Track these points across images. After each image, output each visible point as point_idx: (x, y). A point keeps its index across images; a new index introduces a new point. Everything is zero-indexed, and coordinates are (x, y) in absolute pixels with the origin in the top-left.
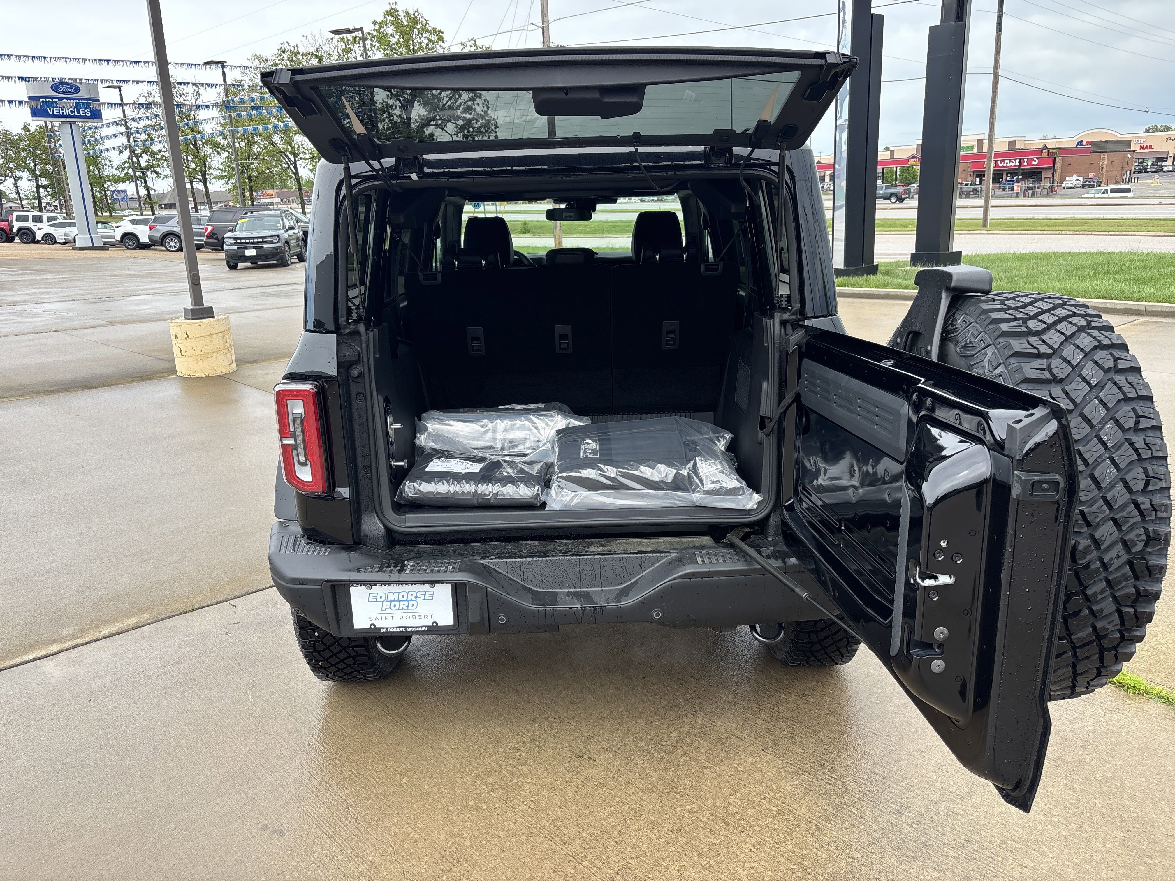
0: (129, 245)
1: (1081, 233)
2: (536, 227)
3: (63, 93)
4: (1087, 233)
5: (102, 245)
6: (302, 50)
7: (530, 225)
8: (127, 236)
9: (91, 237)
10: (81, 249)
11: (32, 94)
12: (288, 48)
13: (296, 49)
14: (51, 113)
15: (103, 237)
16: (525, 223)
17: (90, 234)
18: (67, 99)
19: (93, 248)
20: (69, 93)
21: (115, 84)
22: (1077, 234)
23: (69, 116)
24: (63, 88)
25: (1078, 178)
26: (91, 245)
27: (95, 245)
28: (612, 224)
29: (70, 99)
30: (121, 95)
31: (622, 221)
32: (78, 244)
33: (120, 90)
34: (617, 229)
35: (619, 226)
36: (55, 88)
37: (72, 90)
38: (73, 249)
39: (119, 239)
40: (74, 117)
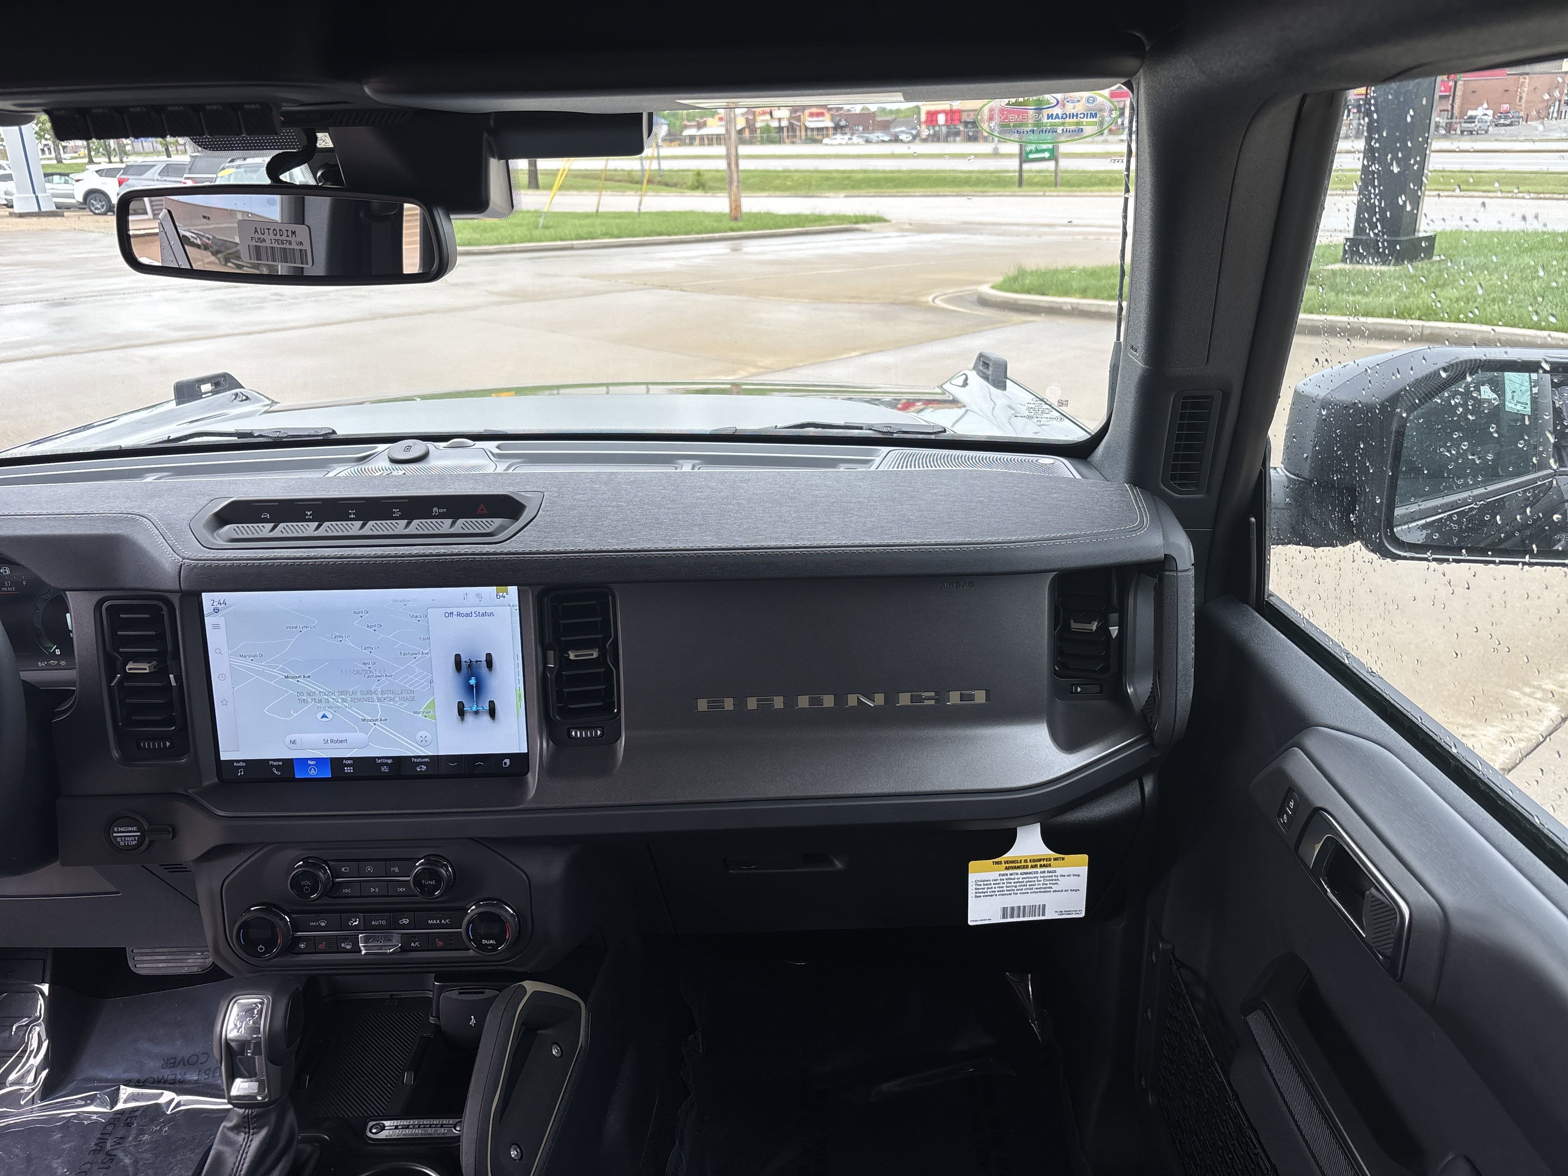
0: (97, 209)
1: (1547, 196)
2: (715, 179)
4: (1556, 196)
5: (54, 209)
7: (707, 176)
8: (91, 194)
9: (37, 198)
10: (21, 215)
15: (54, 196)
16: (699, 173)
17: (34, 193)
19: (40, 214)
22: (1540, 198)
25: (1486, 112)
26: (37, 210)
27: (43, 210)
28: (824, 175)
31: (838, 171)
32: (16, 210)
34: (831, 183)
35: (833, 179)
38: (11, 215)
39: (81, 200)
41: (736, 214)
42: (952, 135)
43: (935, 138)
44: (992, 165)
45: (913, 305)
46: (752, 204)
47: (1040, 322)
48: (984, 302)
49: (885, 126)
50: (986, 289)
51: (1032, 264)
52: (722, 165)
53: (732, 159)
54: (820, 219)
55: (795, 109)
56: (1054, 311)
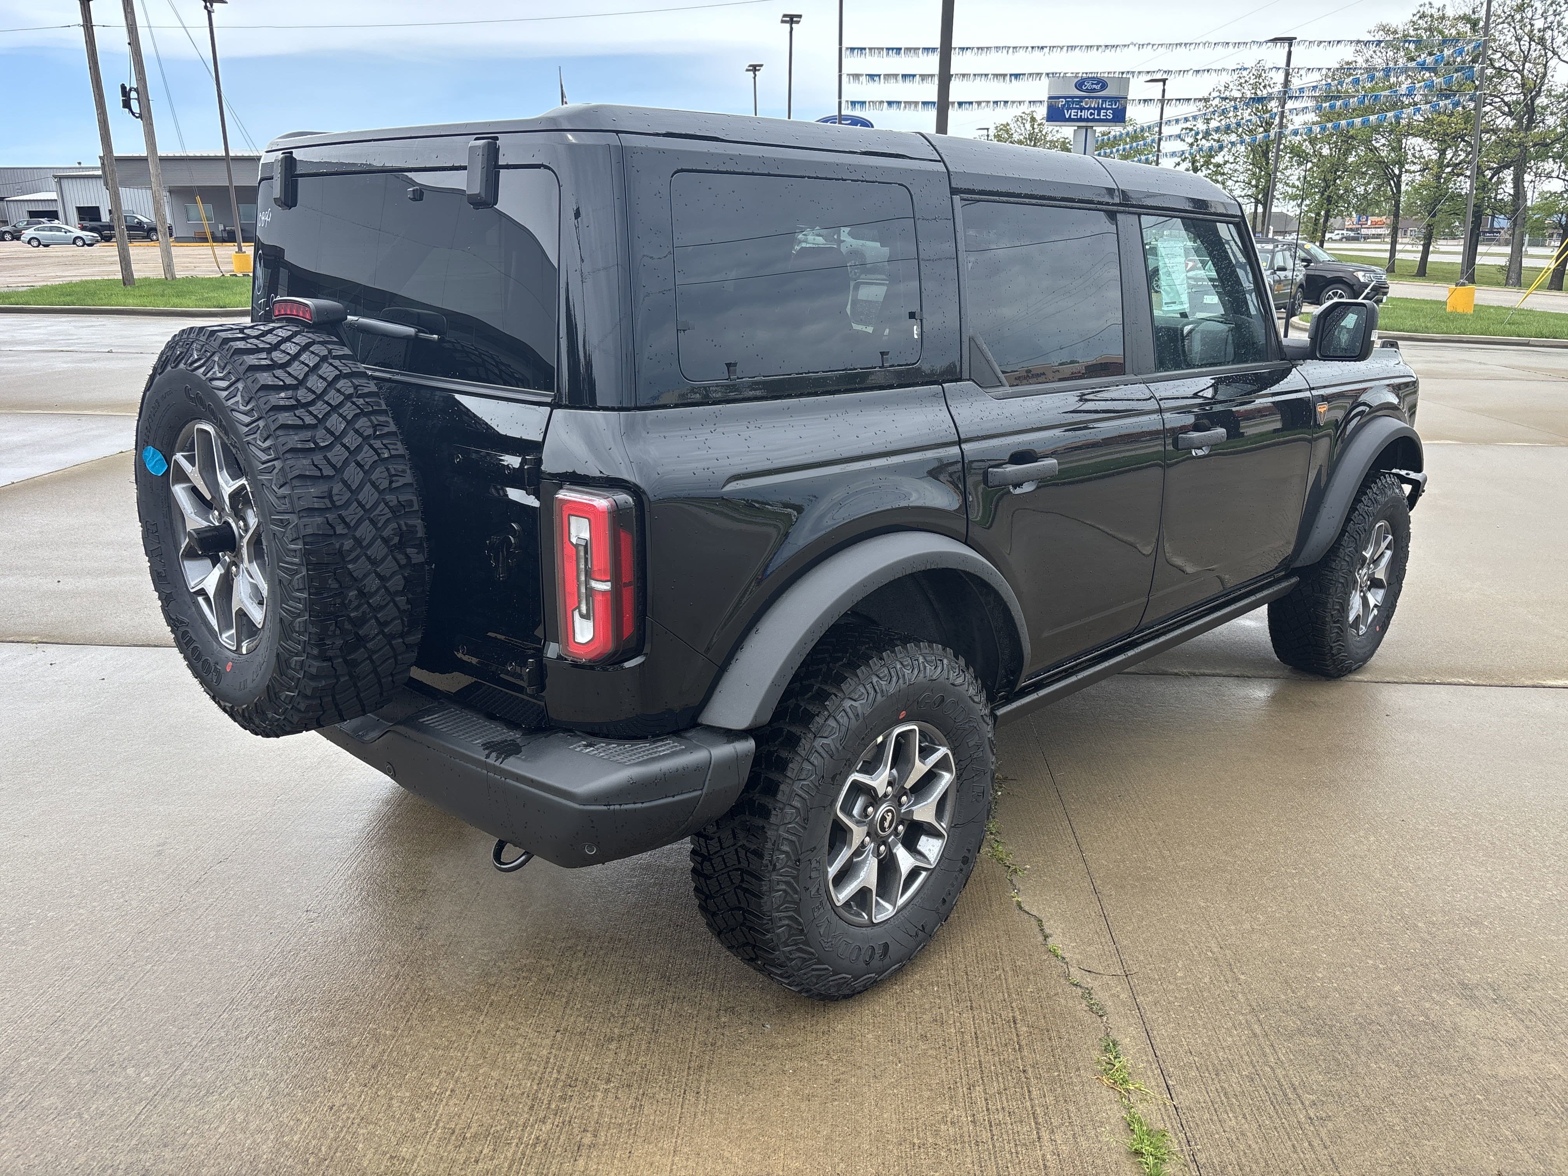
3: (1087, 91)
6: (1450, 13)
11: (1053, 94)
12: (1429, 12)
13: (1441, 12)
14: (1067, 116)
18: (1089, 98)
20: (1094, 90)
21: (1158, 76)
23: (1087, 120)
24: (1088, 85)
29: (1093, 98)
30: (1164, 91)
33: (1164, 85)
36: (1079, 85)
37: (1098, 87)
40: (1094, 120)
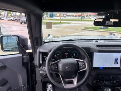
0: (11, 21)
15: (8, 19)
19: (7, 21)
41: (61, 22)
42: (75, 17)
43: (74, 17)
44: (79, 19)
45: (77, 29)
46: (62, 22)
47: (88, 31)
48: (83, 29)
49: (70, 16)
50: (83, 28)
51: (86, 27)
52: (60, 19)
53: (60, 18)
54: (67, 23)
55: (63, 14)
56: (89, 30)
